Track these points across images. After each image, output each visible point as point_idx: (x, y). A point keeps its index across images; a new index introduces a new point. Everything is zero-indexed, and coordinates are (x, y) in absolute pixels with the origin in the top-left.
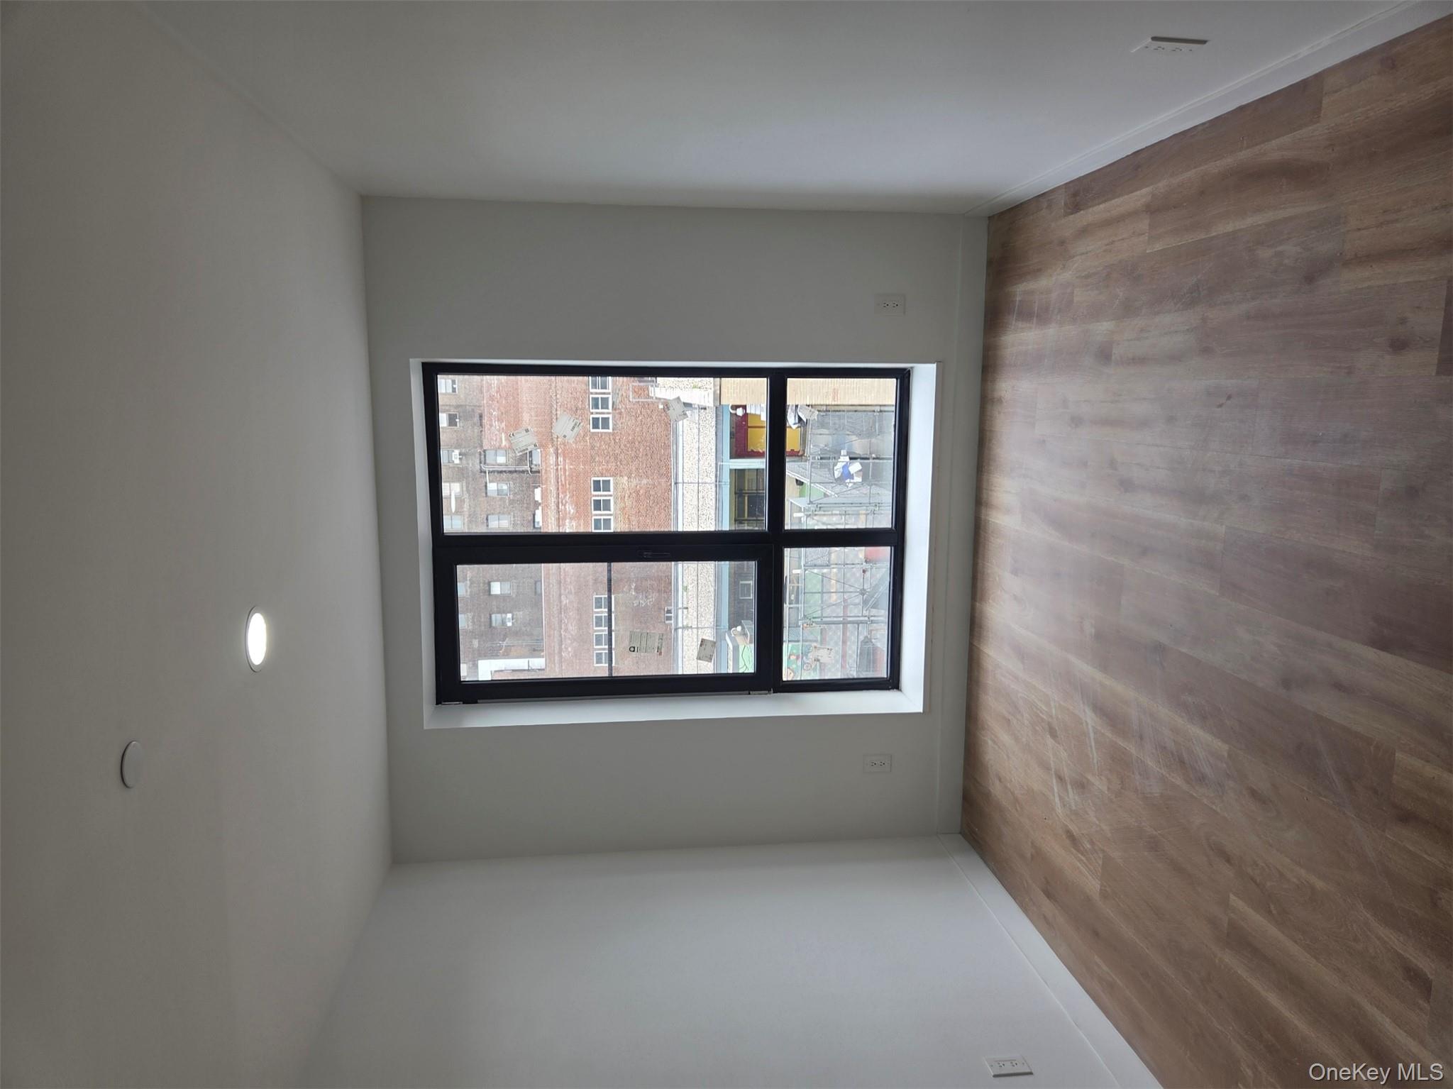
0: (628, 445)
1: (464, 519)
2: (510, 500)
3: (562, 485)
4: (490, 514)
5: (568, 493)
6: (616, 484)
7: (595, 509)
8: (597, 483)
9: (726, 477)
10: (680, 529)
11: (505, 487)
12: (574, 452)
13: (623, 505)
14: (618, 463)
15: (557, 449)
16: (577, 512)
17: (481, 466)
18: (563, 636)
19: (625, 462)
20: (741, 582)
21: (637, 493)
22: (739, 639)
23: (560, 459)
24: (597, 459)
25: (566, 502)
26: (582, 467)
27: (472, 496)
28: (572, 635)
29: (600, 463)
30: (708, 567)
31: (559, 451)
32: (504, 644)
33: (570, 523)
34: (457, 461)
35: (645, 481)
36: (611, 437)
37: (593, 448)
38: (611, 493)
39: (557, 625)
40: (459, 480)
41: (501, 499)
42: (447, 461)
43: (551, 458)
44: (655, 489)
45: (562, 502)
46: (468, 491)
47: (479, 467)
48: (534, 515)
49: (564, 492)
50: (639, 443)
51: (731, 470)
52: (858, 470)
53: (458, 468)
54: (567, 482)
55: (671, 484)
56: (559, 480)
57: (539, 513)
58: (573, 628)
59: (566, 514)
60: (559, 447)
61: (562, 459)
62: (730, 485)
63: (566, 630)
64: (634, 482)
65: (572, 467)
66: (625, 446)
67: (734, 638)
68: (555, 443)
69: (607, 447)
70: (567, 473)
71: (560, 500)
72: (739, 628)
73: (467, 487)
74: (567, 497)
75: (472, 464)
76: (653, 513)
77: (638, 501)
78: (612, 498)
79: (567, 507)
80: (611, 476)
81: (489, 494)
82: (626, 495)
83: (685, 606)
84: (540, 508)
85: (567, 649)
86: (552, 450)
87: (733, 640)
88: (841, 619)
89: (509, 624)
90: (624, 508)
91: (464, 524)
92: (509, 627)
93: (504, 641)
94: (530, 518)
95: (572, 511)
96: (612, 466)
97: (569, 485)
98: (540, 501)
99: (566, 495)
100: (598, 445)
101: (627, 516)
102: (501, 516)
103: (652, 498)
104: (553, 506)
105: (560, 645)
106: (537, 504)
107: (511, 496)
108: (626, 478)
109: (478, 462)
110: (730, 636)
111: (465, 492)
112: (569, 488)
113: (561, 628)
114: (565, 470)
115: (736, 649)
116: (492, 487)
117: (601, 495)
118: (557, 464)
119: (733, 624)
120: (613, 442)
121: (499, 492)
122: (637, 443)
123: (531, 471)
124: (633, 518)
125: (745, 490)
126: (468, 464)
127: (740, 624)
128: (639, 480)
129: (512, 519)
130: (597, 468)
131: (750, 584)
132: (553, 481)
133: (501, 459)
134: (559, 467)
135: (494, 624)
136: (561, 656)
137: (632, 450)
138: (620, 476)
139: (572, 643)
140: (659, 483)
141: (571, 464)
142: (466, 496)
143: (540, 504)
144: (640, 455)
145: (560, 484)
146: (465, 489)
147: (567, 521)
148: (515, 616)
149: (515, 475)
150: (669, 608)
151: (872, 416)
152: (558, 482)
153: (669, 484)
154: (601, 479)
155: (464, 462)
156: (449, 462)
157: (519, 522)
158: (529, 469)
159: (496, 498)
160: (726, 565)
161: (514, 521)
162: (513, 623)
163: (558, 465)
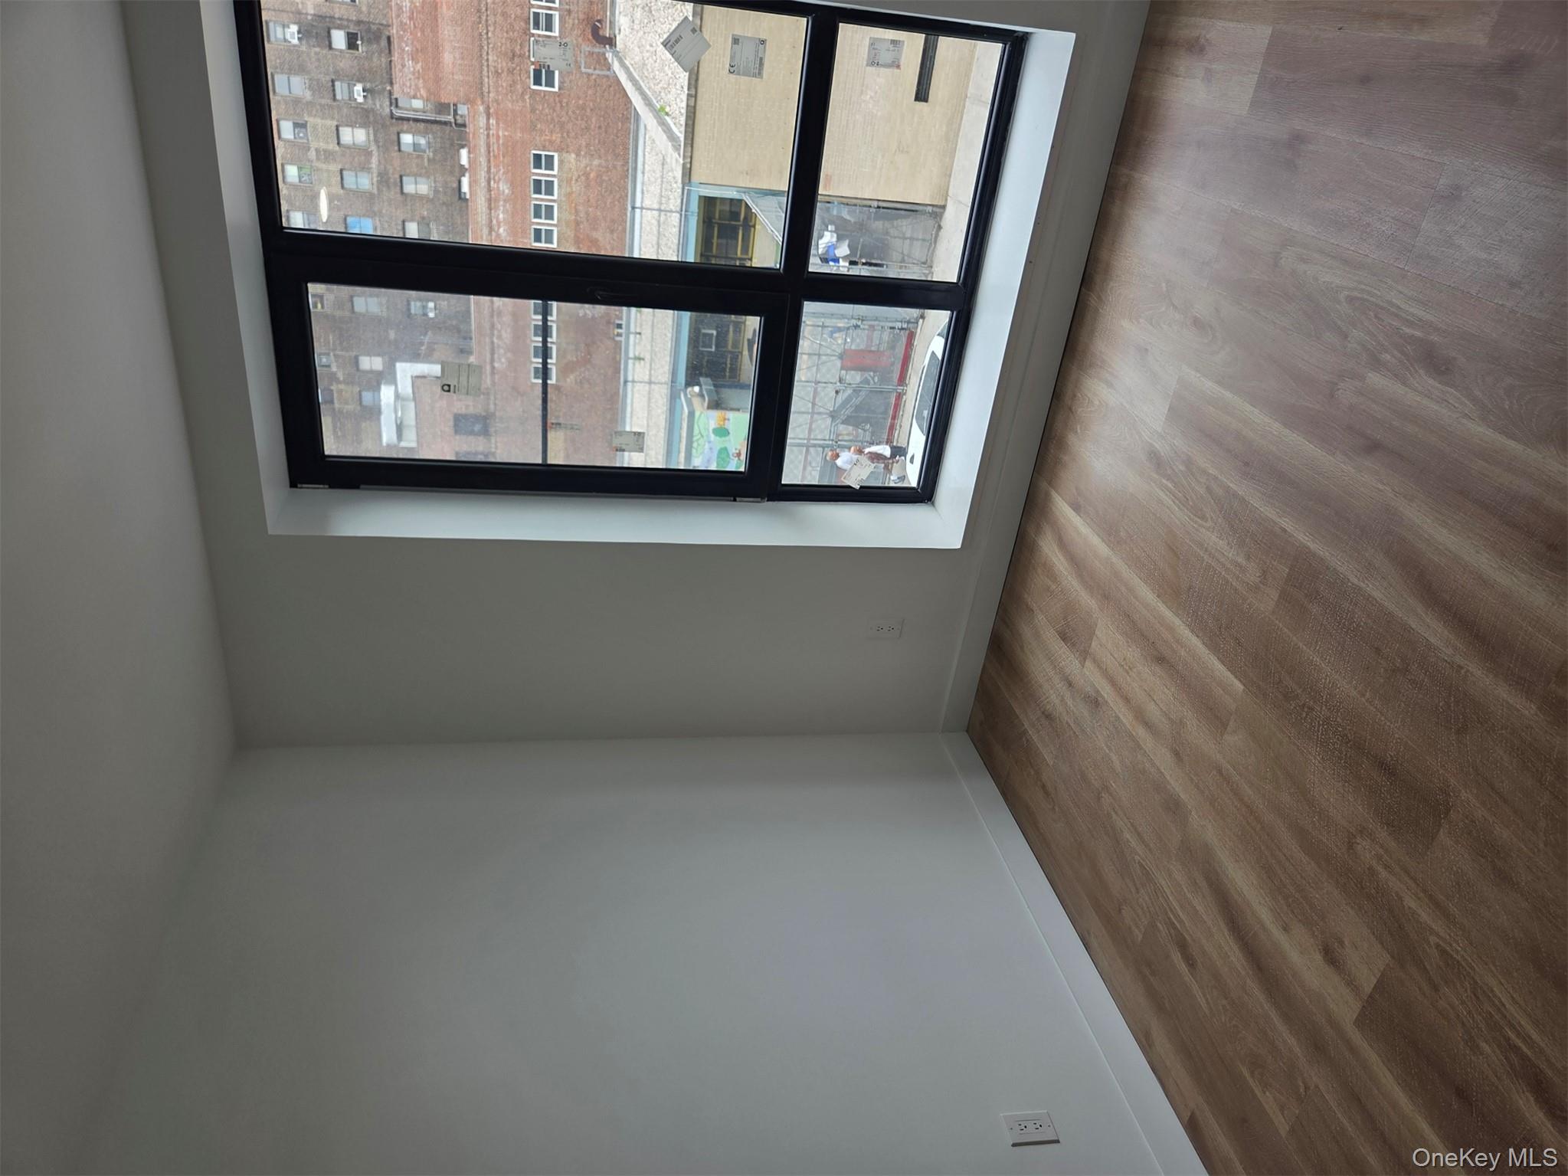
0: (578, 112)
1: (372, 179)
2: (429, 160)
3: (494, 155)
4: (404, 175)
5: (501, 167)
6: (561, 162)
7: (535, 192)
8: (538, 157)
9: (694, 206)
10: (636, 255)
11: (422, 141)
12: (509, 113)
13: (569, 190)
14: (565, 135)
15: (488, 108)
16: (513, 193)
17: (391, 110)
18: (496, 345)
19: (572, 134)
20: (704, 331)
21: (587, 175)
22: (696, 401)
23: (492, 121)
24: (539, 126)
25: (500, 179)
26: (519, 135)
27: (381, 149)
28: (505, 343)
29: (542, 132)
30: (665, 318)
31: (491, 111)
32: (427, 339)
33: (504, 206)
34: (360, 99)
35: (596, 162)
36: (557, 99)
37: (533, 110)
38: (555, 172)
39: (488, 332)
40: (364, 125)
41: (418, 157)
42: (347, 98)
43: (481, 119)
44: (609, 173)
45: (494, 179)
46: (376, 141)
47: (388, 110)
48: (460, 182)
49: (497, 166)
50: (592, 110)
51: (700, 197)
52: (846, 254)
53: (362, 108)
54: (501, 153)
55: (628, 170)
56: (491, 149)
57: (465, 181)
58: (507, 335)
59: (499, 195)
60: (490, 105)
61: (494, 122)
62: (698, 216)
63: (499, 337)
64: (584, 162)
65: (506, 133)
66: (574, 112)
67: (690, 399)
68: (486, 99)
69: (551, 111)
70: (501, 142)
71: (492, 176)
72: (697, 389)
73: (375, 135)
74: (501, 172)
75: (380, 105)
76: (605, 203)
77: (588, 186)
78: (556, 181)
79: (501, 185)
80: (554, 151)
81: (403, 148)
82: (574, 178)
83: (638, 331)
84: (467, 175)
85: (499, 359)
86: (481, 108)
87: (690, 403)
88: (805, 441)
89: (431, 315)
90: (570, 194)
91: (373, 184)
92: (431, 319)
93: (425, 334)
94: (455, 185)
95: (507, 191)
96: (556, 137)
97: (504, 157)
98: (467, 166)
99: (500, 170)
100: (541, 108)
101: (573, 205)
102: (419, 179)
103: (604, 184)
104: (483, 183)
105: (492, 353)
106: (463, 170)
107: (431, 154)
108: (573, 156)
109: (388, 103)
110: (686, 395)
111: (372, 143)
112: (503, 162)
113: (493, 335)
114: (498, 136)
115: (691, 414)
116: (407, 139)
117: (541, 174)
118: (488, 128)
119: (690, 383)
120: (558, 105)
121: (415, 145)
122: (588, 110)
123: (456, 124)
124: (581, 208)
125: (715, 218)
126: (375, 104)
127: (699, 384)
128: (590, 160)
129: (433, 185)
130: (538, 138)
131: (712, 334)
132: (483, 150)
133: (418, 104)
134: (491, 132)
135: (413, 311)
136: (493, 368)
137: (582, 119)
138: (567, 152)
139: (505, 353)
140: (615, 167)
141: (506, 130)
142: (373, 148)
143: (467, 169)
144: (592, 126)
145: (492, 154)
146: (372, 138)
147: (501, 203)
148: (438, 306)
149: (435, 127)
150: (620, 322)
151: (867, 212)
152: (489, 152)
153: (626, 169)
154: (543, 153)
155: (370, 101)
156: (350, 100)
157: (441, 189)
158: (453, 120)
159: (412, 154)
160: (686, 316)
161: (435, 187)
162: (436, 314)
163: (490, 129)
